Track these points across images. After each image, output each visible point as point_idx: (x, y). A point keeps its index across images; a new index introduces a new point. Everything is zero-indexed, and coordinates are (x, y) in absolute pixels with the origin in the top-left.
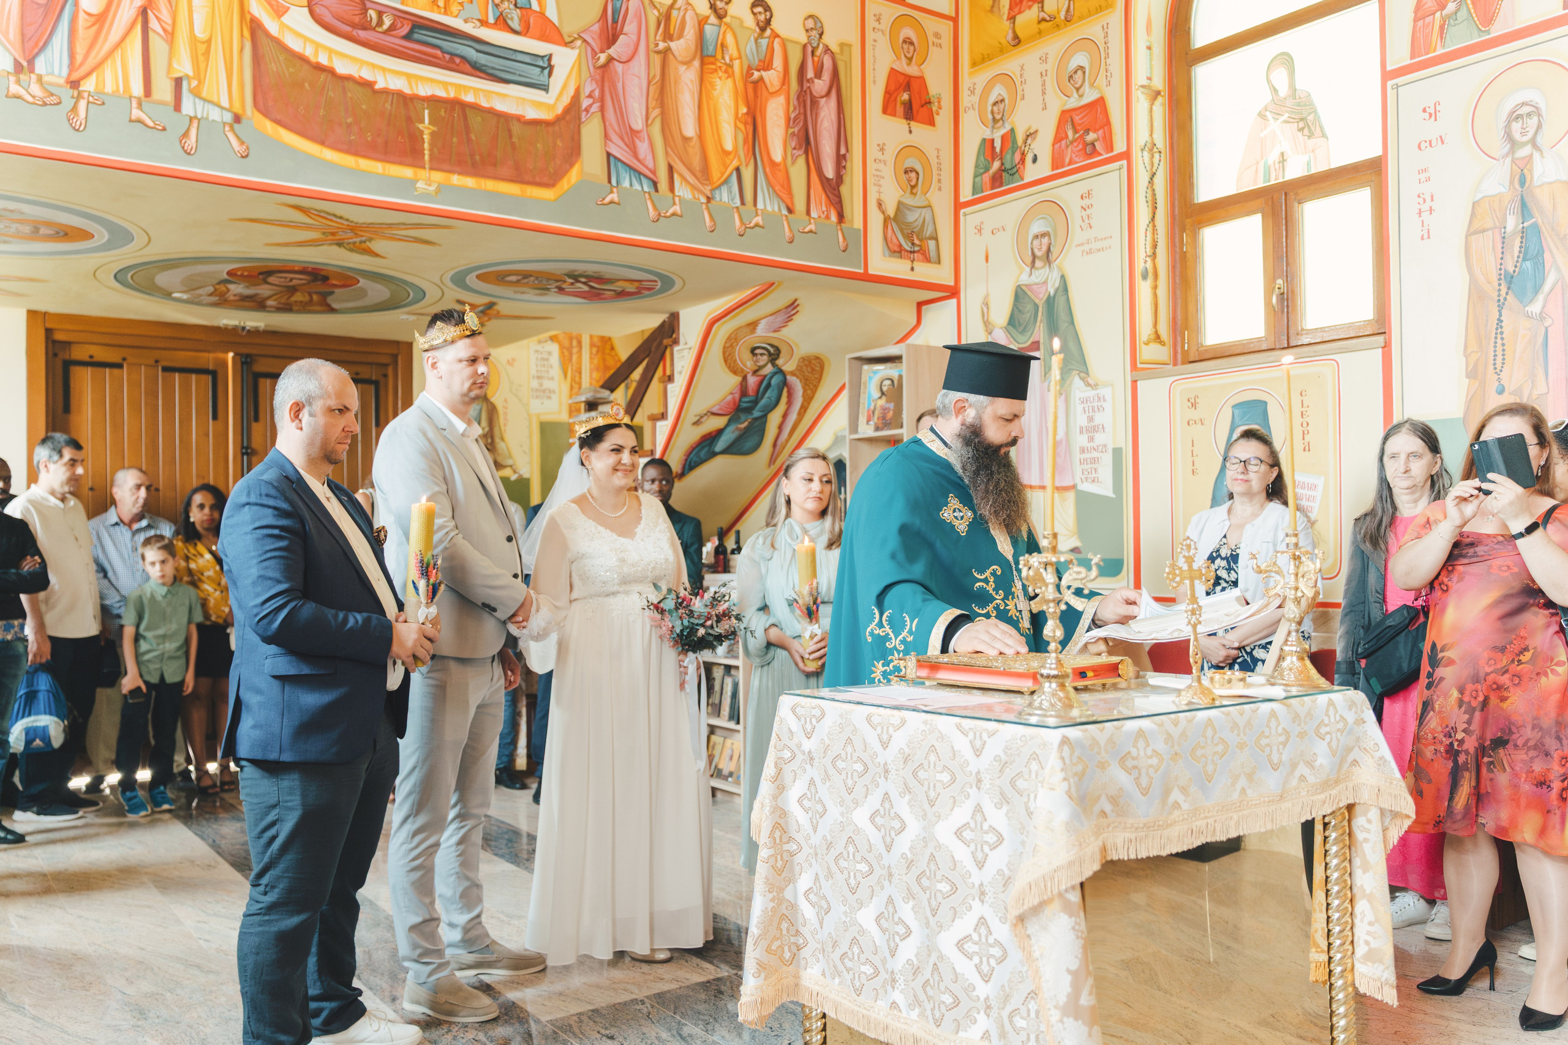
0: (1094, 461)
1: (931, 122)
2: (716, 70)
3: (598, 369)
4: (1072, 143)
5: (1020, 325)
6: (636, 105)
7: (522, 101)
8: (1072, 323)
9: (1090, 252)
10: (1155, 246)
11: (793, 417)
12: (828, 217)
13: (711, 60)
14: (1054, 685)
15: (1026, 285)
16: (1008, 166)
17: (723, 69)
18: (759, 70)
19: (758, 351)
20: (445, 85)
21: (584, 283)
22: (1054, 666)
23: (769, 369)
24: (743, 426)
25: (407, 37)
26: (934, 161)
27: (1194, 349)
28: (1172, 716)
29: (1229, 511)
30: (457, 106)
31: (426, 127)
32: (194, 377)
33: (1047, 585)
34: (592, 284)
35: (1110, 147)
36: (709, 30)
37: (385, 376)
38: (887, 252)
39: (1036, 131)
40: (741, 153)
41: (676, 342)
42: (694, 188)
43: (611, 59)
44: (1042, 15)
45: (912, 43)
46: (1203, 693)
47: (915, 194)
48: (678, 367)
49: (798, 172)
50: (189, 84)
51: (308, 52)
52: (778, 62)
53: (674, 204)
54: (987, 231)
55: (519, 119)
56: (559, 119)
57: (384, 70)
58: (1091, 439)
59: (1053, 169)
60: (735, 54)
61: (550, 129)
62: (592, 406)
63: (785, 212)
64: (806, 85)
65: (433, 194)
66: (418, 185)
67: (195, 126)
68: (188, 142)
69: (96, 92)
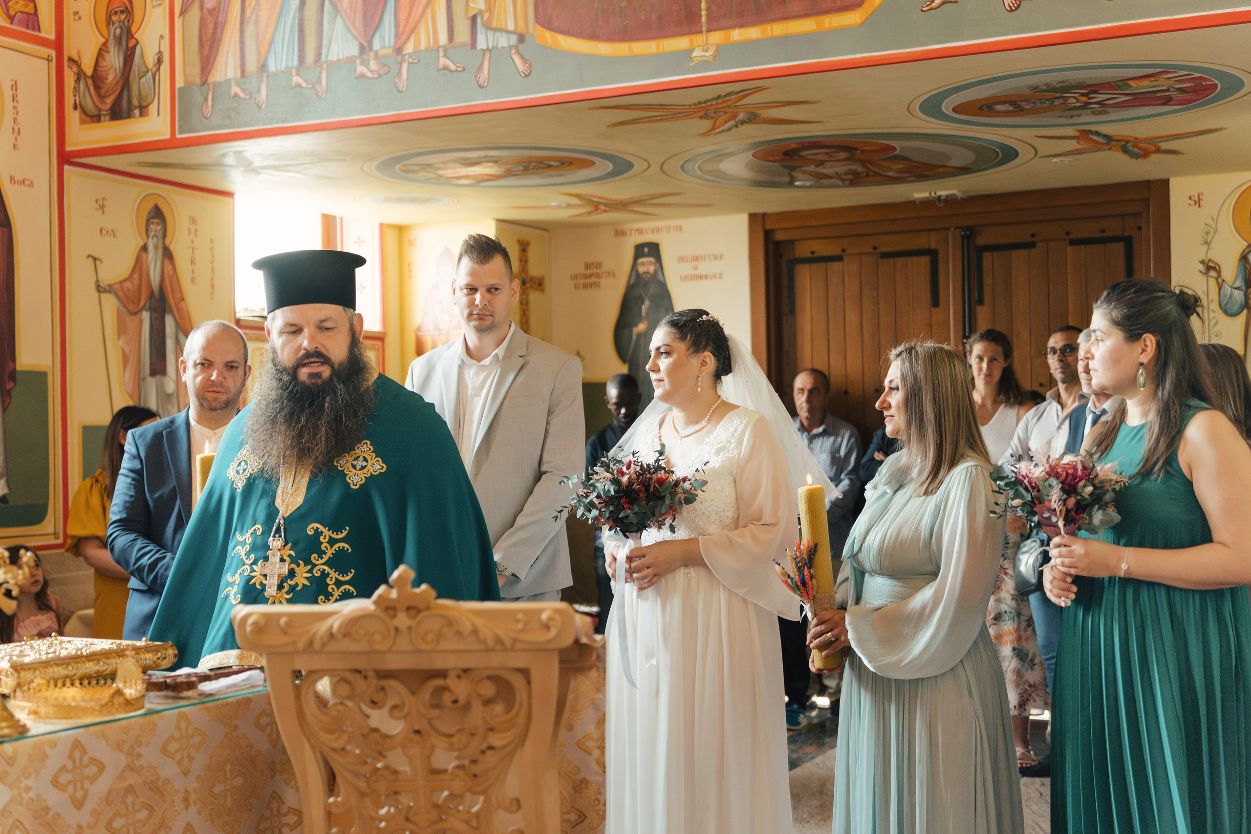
50: (482, 19)
65: (711, 59)
66: (695, 54)
67: (487, 57)
68: (482, 75)
69: (415, 52)
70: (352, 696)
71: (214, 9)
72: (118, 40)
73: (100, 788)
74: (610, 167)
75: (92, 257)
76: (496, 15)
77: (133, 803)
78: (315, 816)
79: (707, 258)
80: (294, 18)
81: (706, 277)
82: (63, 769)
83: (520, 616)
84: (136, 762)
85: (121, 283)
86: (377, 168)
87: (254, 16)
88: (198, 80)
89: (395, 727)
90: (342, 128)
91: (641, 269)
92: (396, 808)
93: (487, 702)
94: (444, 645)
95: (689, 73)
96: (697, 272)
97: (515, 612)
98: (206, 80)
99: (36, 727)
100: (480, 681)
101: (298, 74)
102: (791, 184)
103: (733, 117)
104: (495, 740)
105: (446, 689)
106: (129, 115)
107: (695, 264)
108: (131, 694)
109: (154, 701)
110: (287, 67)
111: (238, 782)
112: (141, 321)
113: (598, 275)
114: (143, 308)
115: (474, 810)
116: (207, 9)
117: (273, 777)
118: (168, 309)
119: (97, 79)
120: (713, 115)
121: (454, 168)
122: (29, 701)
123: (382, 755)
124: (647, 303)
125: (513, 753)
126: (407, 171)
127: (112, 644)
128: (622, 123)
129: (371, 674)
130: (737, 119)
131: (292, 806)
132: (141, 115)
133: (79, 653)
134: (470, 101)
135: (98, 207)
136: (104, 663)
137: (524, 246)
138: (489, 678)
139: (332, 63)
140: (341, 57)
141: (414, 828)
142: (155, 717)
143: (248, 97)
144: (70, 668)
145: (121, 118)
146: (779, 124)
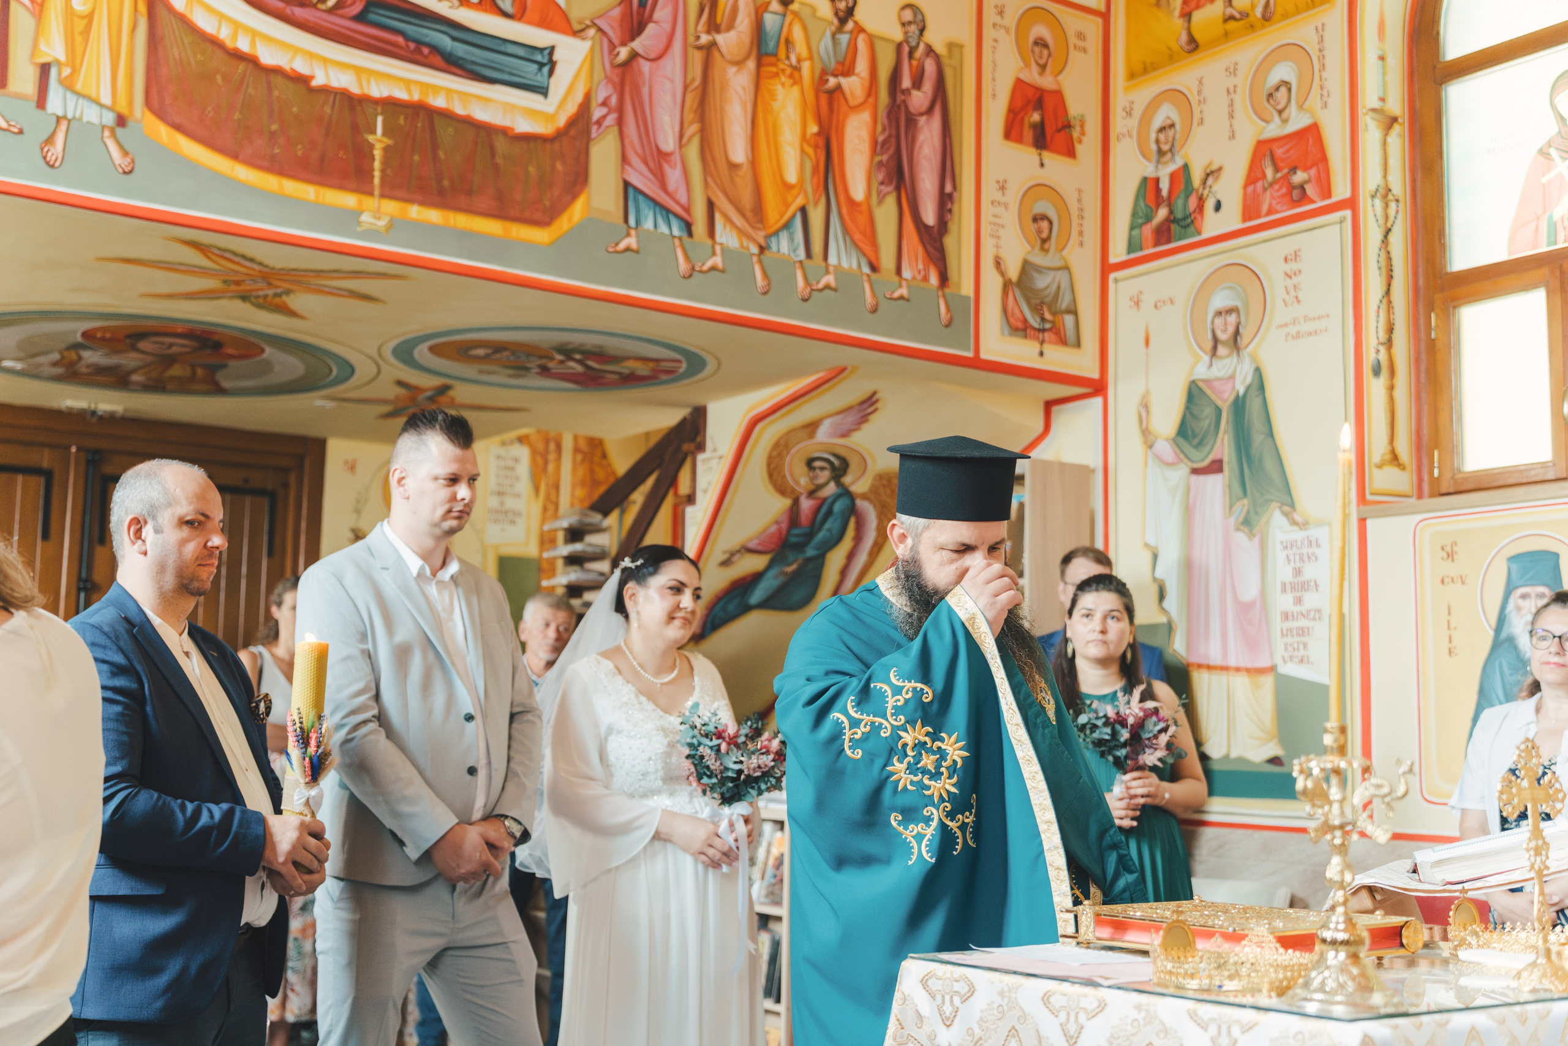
0: (1303, 632)
1: (1071, 153)
2: (776, 75)
3: (582, 484)
4: (1271, 185)
5: (1194, 436)
6: (667, 119)
7: (510, 107)
8: (1270, 434)
9: (1298, 336)
10: (1390, 330)
11: (862, 558)
12: (925, 279)
13: (772, 60)
14: (1342, 955)
15: (1206, 381)
16: (1179, 214)
17: (788, 72)
18: (836, 76)
19: (817, 464)
20: (407, 83)
21: (580, 362)
22: (1341, 926)
23: (831, 489)
24: (790, 569)
25: (360, 18)
26: (1073, 206)
27: (1447, 476)
28: (1517, 1008)
29: (1538, 710)
30: (420, 111)
31: (378, 139)
32: (20, 478)
33: (1330, 803)
34: (590, 363)
35: (1326, 191)
36: (770, 20)
37: (286, 485)
38: (1006, 330)
39: (1220, 169)
40: (809, 188)
41: (701, 447)
42: (741, 232)
43: (634, 55)
44: (1229, 11)
45: (1045, 45)
46: (1555, 974)
47: (1047, 251)
48: (702, 482)
49: (886, 215)
50: (60, 72)
51: (224, 34)
52: (862, 66)
53: (714, 254)
54: (1147, 303)
55: (505, 131)
56: (560, 134)
57: (325, 61)
58: (1299, 601)
59: (1244, 220)
60: (804, 53)
61: (548, 147)
62: (575, 534)
63: (866, 270)
64: (900, 97)
65: (383, 230)
66: (363, 218)
67: (63, 128)
68: (52, 150)
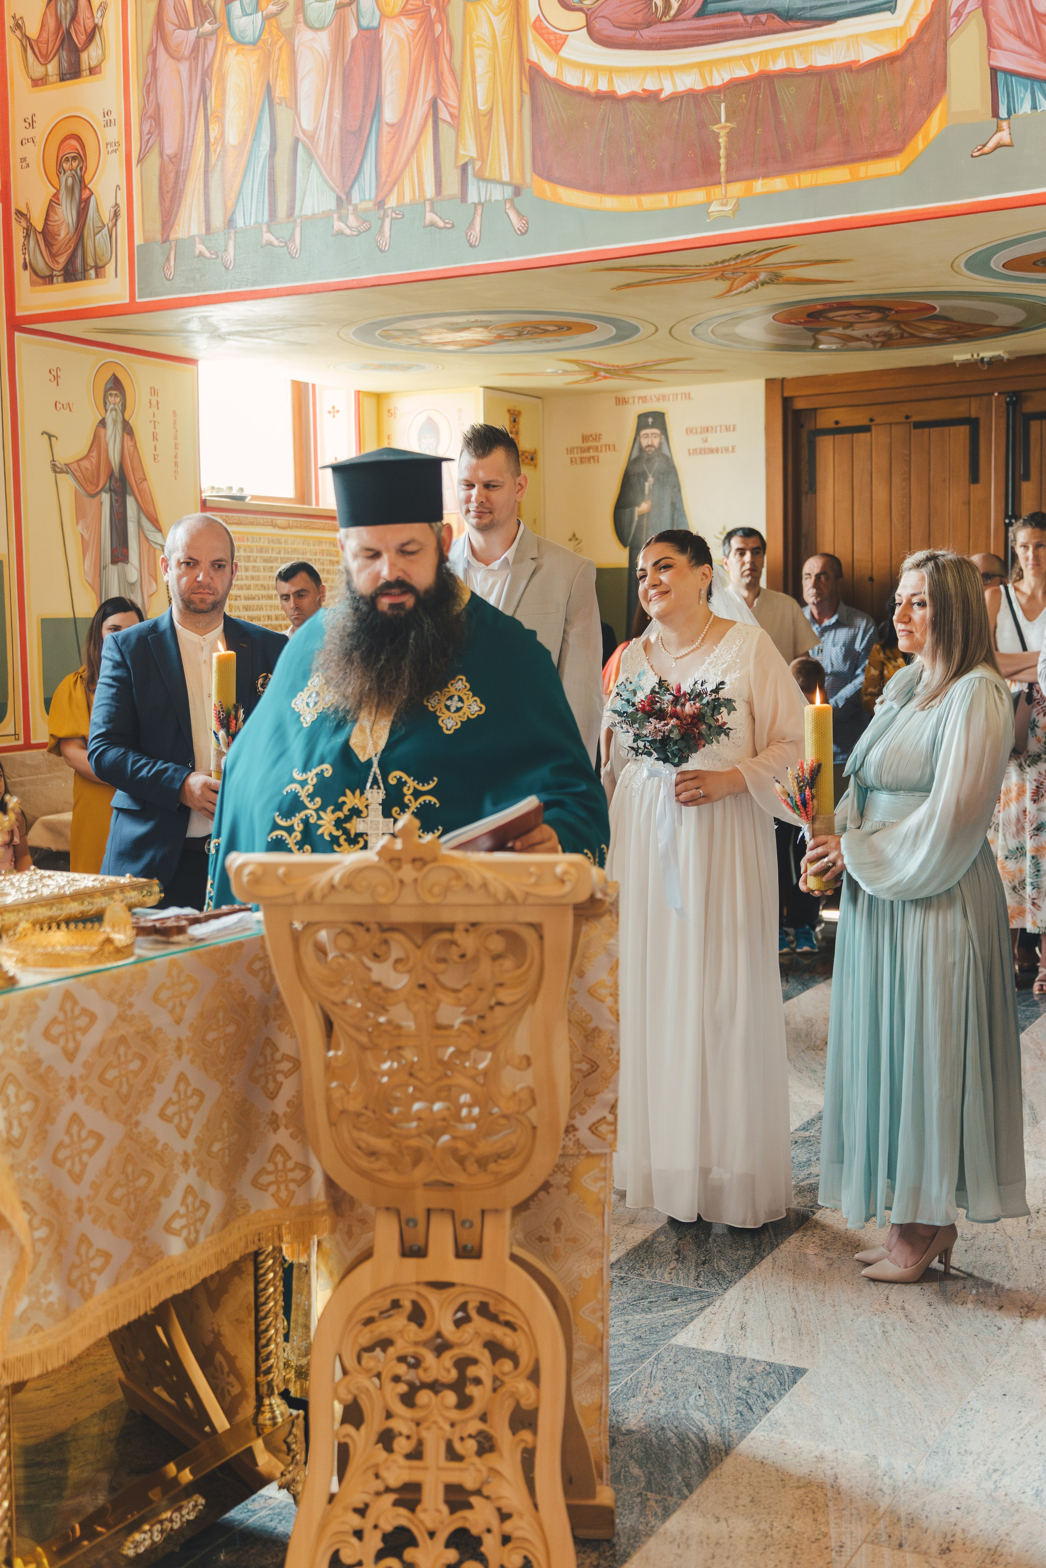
7: (854, 39)
20: (746, 59)
25: (701, 14)
30: (762, 83)
31: (722, 128)
50: (474, 168)
51: (588, 83)
56: (912, 45)
57: (671, 69)
61: (898, 65)
65: (730, 214)
66: (712, 209)
67: (479, 212)
68: (474, 233)
69: (398, 206)
70: (354, 949)
71: (175, 156)
72: (71, 191)
73: (91, 1039)
74: (614, 331)
75: (47, 433)
76: (489, 164)
77: (126, 1054)
78: (314, 1068)
79: (718, 429)
80: (263, 166)
81: (717, 450)
82: (55, 1021)
83: (533, 869)
84: (128, 1012)
85: (78, 461)
86: (354, 334)
87: (219, 164)
88: (159, 237)
89: (399, 981)
90: (318, 292)
91: (645, 442)
92: (399, 1062)
93: (497, 957)
94: (452, 899)
95: (705, 231)
96: (707, 445)
97: (527, 865)
98: (168, 236)
99: (27, 978)
100: (489, 935)
101: (269, 231)
102: (814, 347)
103: (754, 277)
104: (504, 995)
105: (453, 943)
106: (84, 278)
107: (704, 436)
108: (120, 940)
109: (144, 949)
110: (257, 222)
111: (231, 1029)
112: (101, 503)
113: (596, 449)
114: (102, 490)
115: (482, 1066)
116: (167, 156)
117: (267, 1022)
118: (128, 489)
119: (48, 235)
120: (730, 275)
121: (440, 333)
122: (17, 948)
123: (384, 1010)
124: (651, 479)
125: (523, 1009)
126: (388, 337)
127: (94, 880)
128: (628, 286)
129: (374, 927)
130: (758, 280)
131: (287, 1052)
132: (97, 276)
133: (62, 892)
134: (461, 262)
135: (52, 379)
136: (89, 903)
137: (515, 416)
138: (499, 932)
139: (306, 218)
140: (316, 212)
141: (418, 1083)
142: (146, 965)
143: (214, 257)
144: (54, 909)
145: (76, 280)
146: (803, 284)
